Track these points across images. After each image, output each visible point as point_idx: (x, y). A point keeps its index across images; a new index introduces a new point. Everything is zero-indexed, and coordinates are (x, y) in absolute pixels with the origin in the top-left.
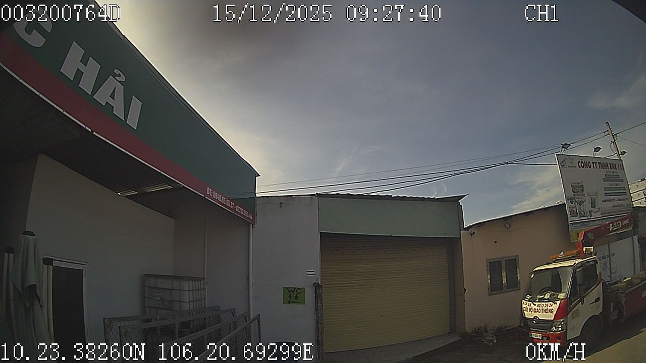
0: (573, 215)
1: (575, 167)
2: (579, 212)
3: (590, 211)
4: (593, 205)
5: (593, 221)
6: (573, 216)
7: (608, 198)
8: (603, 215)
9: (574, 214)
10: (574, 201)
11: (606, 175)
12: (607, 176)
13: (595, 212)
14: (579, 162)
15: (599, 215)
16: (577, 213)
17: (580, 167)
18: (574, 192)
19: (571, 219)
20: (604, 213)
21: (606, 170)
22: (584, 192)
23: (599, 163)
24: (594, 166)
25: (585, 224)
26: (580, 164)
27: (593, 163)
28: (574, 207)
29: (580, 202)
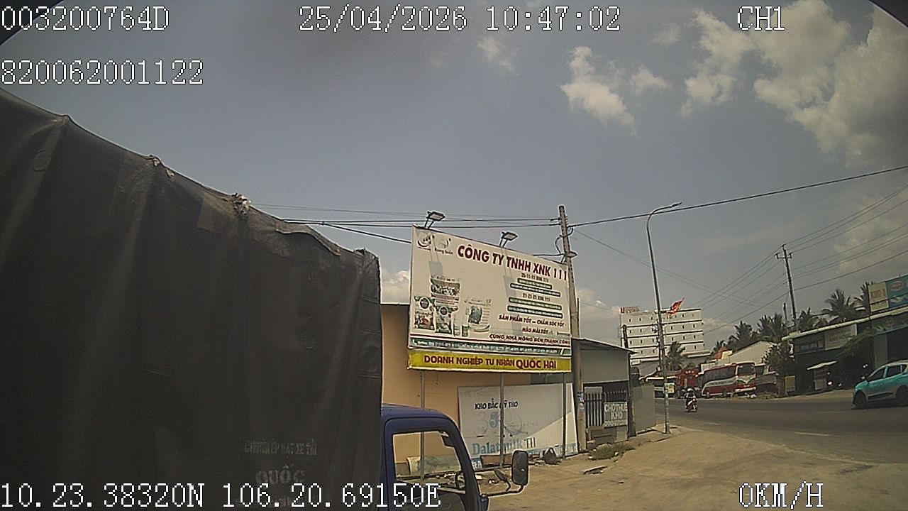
0: (421, 325)
1: (452, 253)
2: (437, 324)
3: (463, 327)
4: (475, 317)
5: (468, 343)
6: (419, 328)
7: (514, 315)
8: (498, 339)
9: (422, 323)
10: (431, 305)
11: (519, 279)
12: (520, 281)
13: (475, 331)
14: (463, 247)
15: (486, 337)
16: (432, 324)
17: (462, 255)
18: (432, 290)
19: (414, 330)
20: (499, 337)
21: (524, 272)
22: (457, 296)
23: (508, 258)
24: (495, 259)
25: (446, 345)
26: (463, 251)
27: (494, 254)
28: (427, 315)
29: (444, 308)
